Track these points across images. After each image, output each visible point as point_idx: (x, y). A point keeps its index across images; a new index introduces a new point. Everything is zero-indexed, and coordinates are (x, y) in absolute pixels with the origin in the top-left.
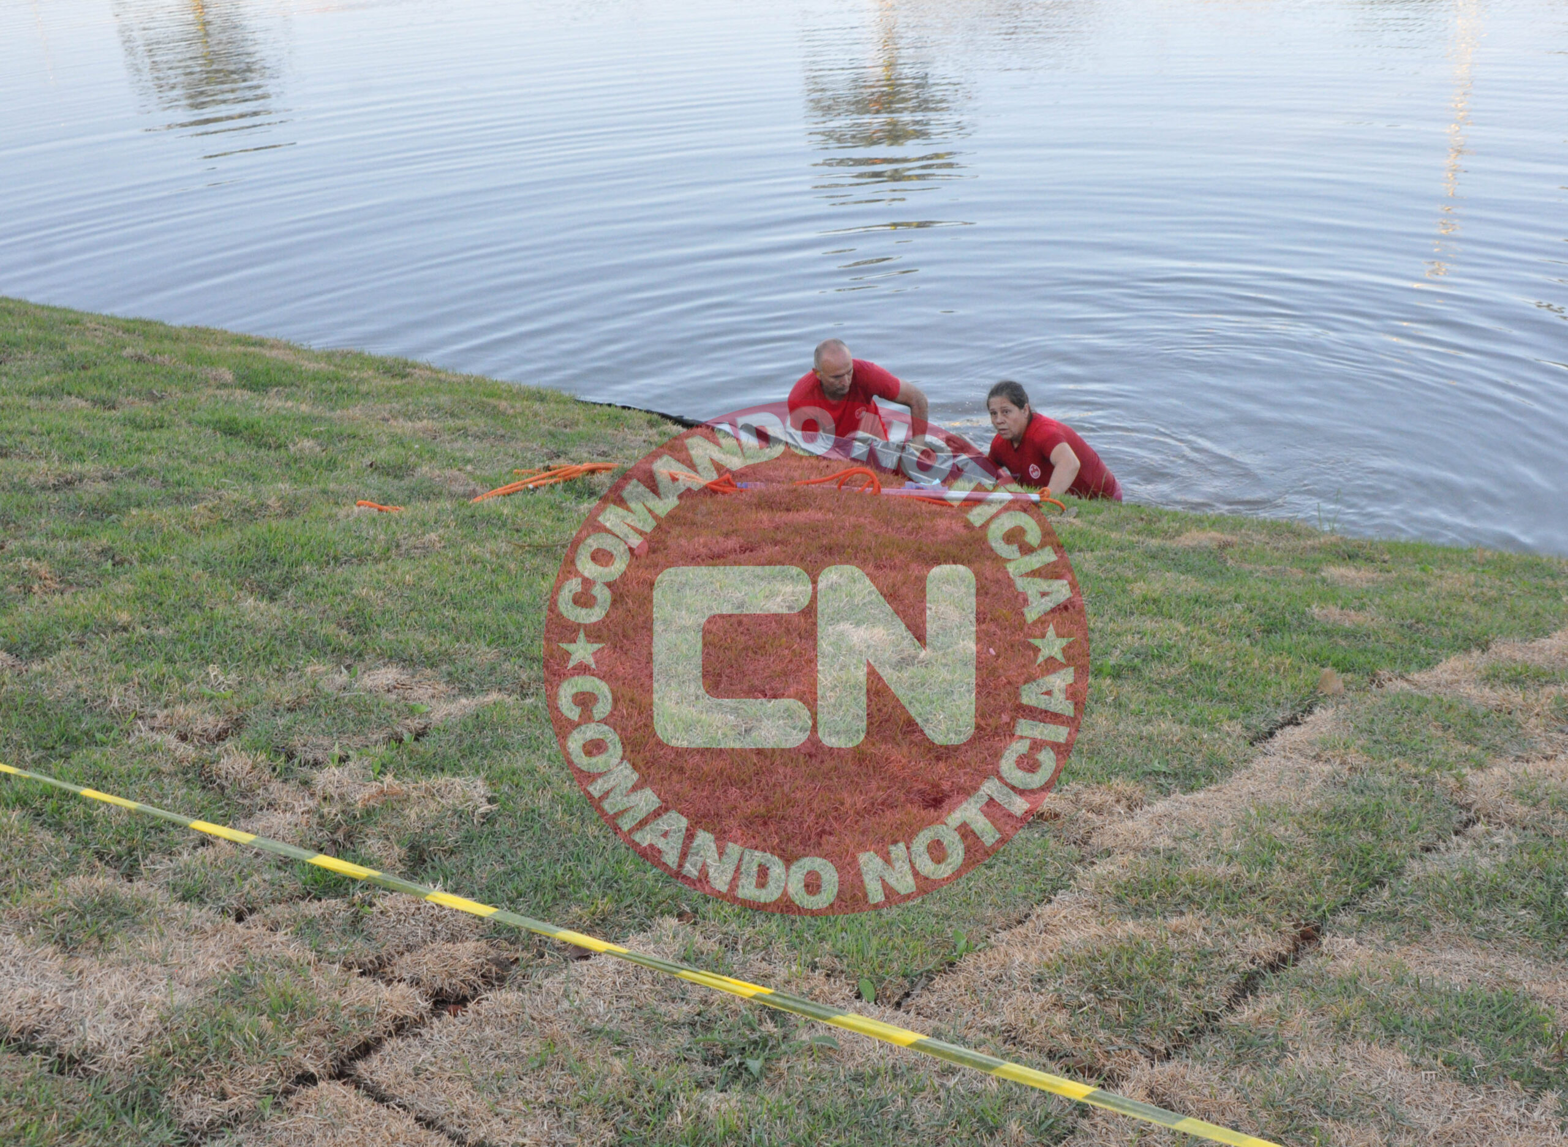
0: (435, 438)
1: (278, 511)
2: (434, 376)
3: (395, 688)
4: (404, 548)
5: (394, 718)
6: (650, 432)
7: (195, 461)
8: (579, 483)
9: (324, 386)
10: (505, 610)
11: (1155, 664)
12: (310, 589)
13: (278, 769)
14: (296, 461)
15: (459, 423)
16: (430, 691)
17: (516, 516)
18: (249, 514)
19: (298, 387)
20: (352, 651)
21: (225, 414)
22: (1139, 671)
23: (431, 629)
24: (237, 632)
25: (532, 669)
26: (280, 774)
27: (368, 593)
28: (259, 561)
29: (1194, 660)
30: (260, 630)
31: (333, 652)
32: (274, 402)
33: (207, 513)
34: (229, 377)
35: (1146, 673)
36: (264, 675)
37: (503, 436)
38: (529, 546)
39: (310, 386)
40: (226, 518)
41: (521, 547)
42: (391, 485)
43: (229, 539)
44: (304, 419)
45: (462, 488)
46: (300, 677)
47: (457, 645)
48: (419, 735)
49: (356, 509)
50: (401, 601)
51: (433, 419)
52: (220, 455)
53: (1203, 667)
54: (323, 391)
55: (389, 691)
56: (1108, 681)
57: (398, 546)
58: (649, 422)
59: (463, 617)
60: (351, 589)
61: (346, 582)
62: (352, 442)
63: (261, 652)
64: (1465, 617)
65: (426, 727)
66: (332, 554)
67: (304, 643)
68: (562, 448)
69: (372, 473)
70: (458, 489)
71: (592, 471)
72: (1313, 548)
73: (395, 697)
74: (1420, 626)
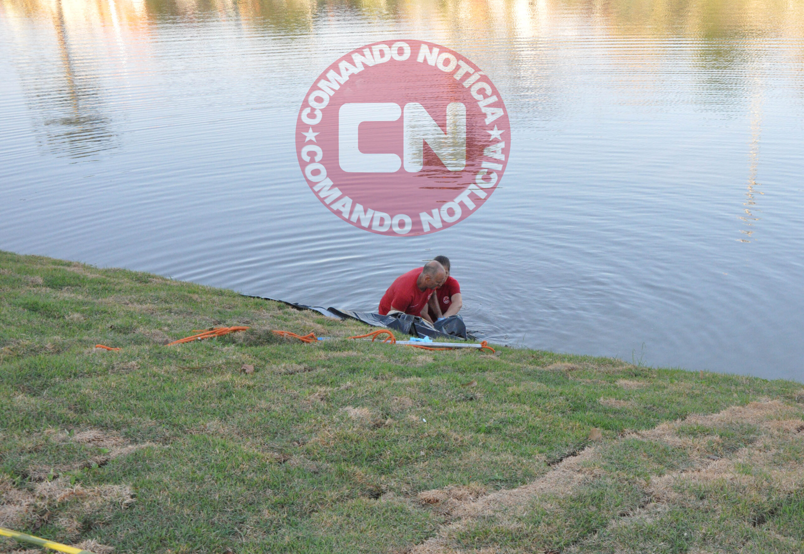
0: (152, 313)
1: (52, 351)
2: (164, 282)
3: (93, 440)
4: (116, 369)
5: (89, 455)
6: (278, 312)
7: (10, 324)
8: (227, 337)
9: (96, 286)
10: (165, 400)
11: (510, 427)
12: (57, 390)
13: (16, 483)
14: (67, 325)
15: (167, 306)
16: (114, 442)
17: (184, 353)
18: (34, 351)
19: (80, 286)
20: (74, 422)
21: (32, 299)
22: (501, 430)
23: (121, 410)
24: (7, 412)
25: (173, 430)
26: (17, 486)
27: (89, 393)
28: (30, 376)
29: (530, 424)
30: (21, 411)
31: (63, 422)
32: (66, 295)
33: (9, 351)
34: (40, 281)
35: (504, 431)
36: (19, 435)
37: (191, 313)
38: (188, 368)
39: (87, 286)
40: (20, 354)
41: (183, 369)
42: (120, 337)
43: (16, 364)
44: (79, 303)
45: (161, 339)
46: (40, 435)
47: (133, 418)
48: (102, 464)
49: (94, 349)
50: (107, 396)
51: (154, 304)
52: (24, 322)
53: (534, 428)
54: (94, 289)
55: (89, 442)
56: (483, 435)
57: (113, 368)
58: (279, 307)
59: (140, 404)
60: (80, 390)
61: (78, 386)
62: (103, 315)
63: (20, 423)
64: (679, 404)
65: (107, 460)
66: (73, 372)
67: (47, 418)
68: (223, 319)
69: (111, 331)
70: (158, 339)
71: (235, 331)
72: (619, 371)
73: (92, 445)
74: (655, 408)
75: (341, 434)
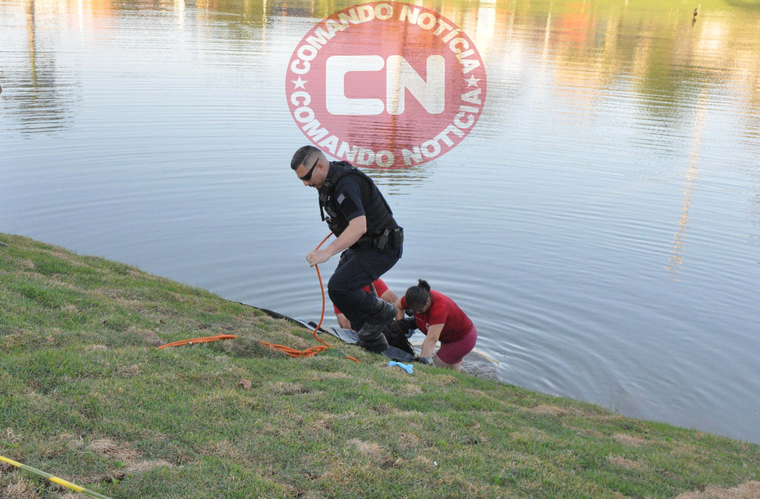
0: (140, 311)
1: (52, 343)
2: (141, 275)
3: (108, 451)
4: (119, 372)
5: (107, 468)
6: (255, 318)
7: (10, 310)
8: (216, 344)
9: (82, 276)
10: (171, 412)
11: (523, 480)
12: (66, 389)
13: (40, 492)
14: (64, 316)
15: (154, 303)
16: (128, 454)
17: (181, 359)
18: (36, 343)
19: (69, 275)
20: (86, 427)
21: (28, 286)
22: (515, 483)
23: (131, 419)
24: (25, 410)
25: (184, 448)
26: (41, 495)
27: (98, 395)
28: (40, 371)
29: (545, 480)
30: (37, 411)
31: (76, 426)
32: (55, 282)
33: (13, 340)
34: (32, 265)
35: (518, 484)
36: (37, 437)
37: (176, 313)
38: (187, 377)
39: (75, 275)
40: (23, 344)
41: (183, 377)
42: (114, 335)
43: (25, 357)
44: (70, 293)
45: (152, 340)
46: (56, 439)
47: (144, 430)
48: (120, 479)
49: (95, 346)
50: (115, 401)
51: (140, 300)
52: (23, 309)
53: (550, 484)
54: (82, 278)
55: (105, 452)
56: (498, 487)
57: (116, 370)
58: (255, 313)
59: (148, 414)
60: (89, 392)
61: (87, 388)
62: (95, 308)
63: (37, 424)
64: (692, 470)
65: (123, 475)
66: (80, 371)
67: (61, 420)
68: (208, 323)
69: (105, 326)
70: (150, 340)
71: (224, 339)
72: (608, 421)
73: (108, 456)
74: (667, 472)
75: (355, 471)
